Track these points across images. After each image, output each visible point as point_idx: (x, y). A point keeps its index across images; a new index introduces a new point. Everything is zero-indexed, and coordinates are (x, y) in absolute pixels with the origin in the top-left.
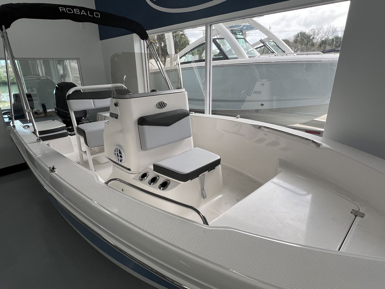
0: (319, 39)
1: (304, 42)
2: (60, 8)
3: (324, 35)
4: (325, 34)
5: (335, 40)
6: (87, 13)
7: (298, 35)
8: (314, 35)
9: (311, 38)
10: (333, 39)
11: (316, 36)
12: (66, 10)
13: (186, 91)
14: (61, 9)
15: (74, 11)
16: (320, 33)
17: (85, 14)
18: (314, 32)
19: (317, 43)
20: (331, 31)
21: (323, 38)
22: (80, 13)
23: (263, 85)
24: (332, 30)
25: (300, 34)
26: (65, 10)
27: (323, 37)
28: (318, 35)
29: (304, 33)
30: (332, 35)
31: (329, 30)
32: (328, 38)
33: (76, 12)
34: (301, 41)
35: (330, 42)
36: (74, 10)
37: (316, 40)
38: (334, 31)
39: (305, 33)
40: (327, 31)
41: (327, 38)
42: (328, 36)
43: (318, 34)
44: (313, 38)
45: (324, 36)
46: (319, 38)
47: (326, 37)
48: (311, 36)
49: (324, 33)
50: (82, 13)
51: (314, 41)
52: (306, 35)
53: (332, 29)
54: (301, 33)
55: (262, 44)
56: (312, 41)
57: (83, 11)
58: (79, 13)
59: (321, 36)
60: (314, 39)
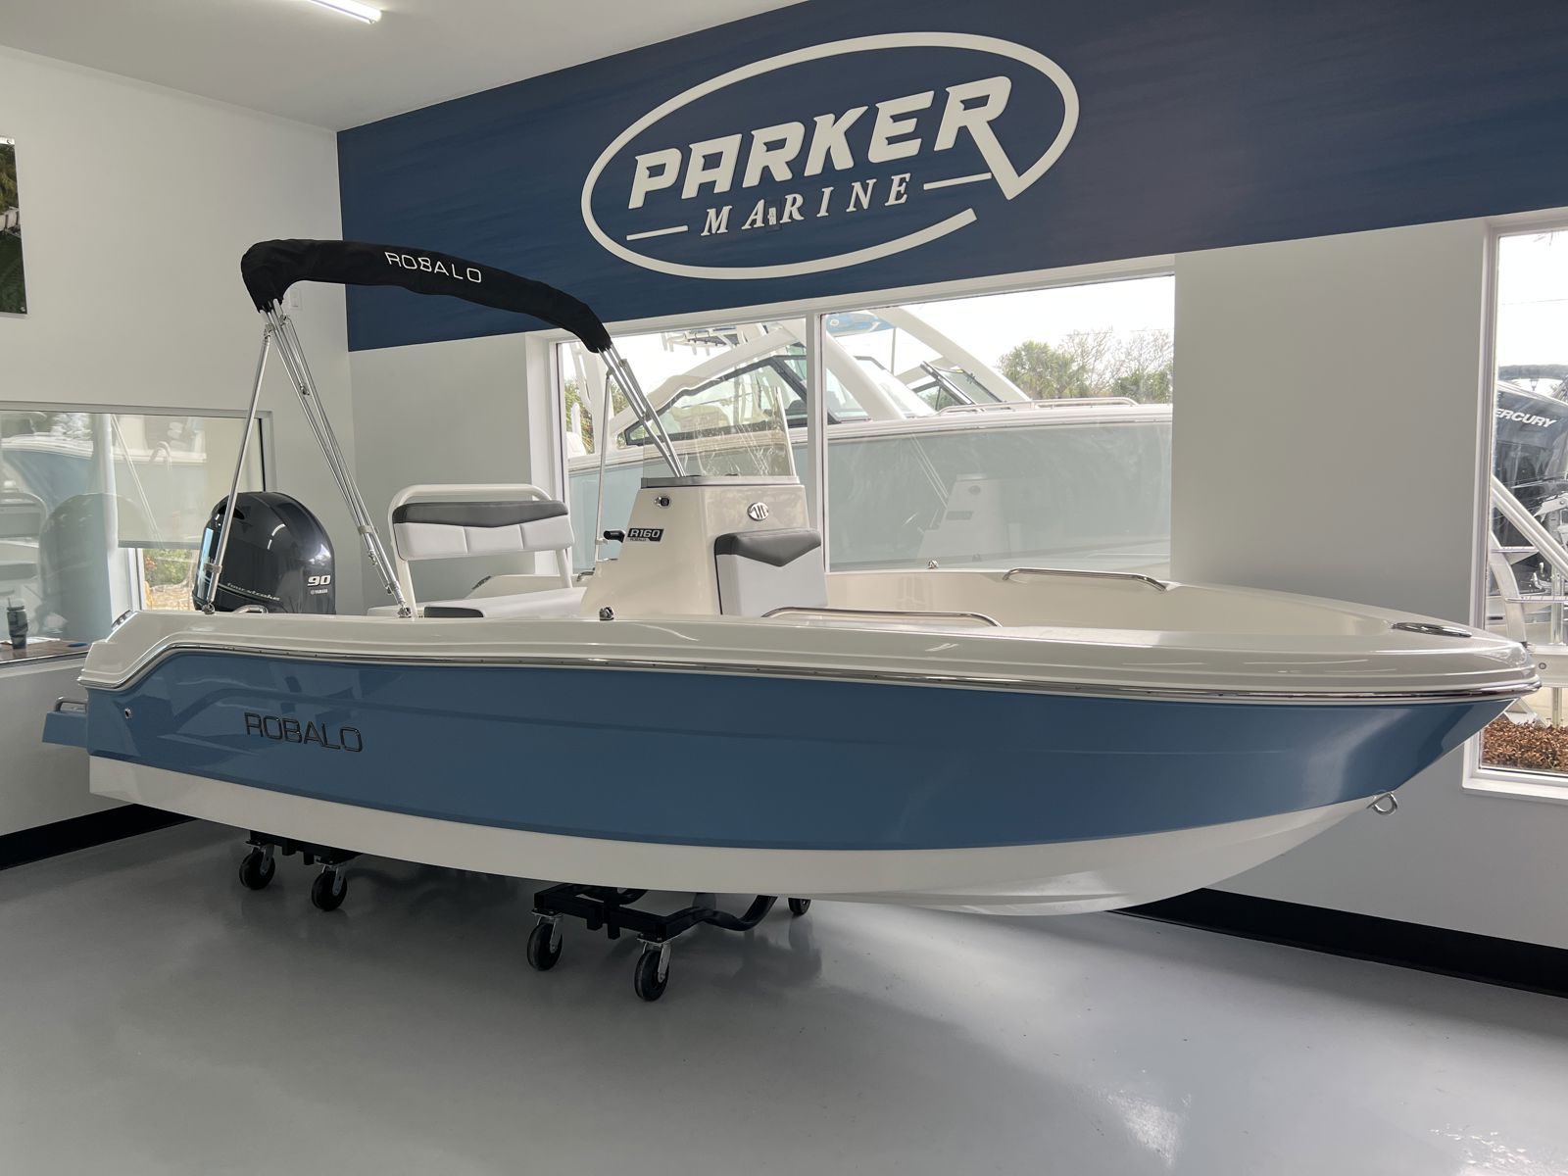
0: (1108, 375)
1: (1048, 384)
2: (387, 254)
3: (1123, 357)
4: (1129, 354)
5: (1169, 377)
6: (449, 270)
7: (1017, 355)
8: (1083, 357)
9: (1074, 367)
10: (1163, 376)
11: (1092, 361)
12: (401, 260)
13: (801, 484)
14: (390, 256)
15: (419, 264)
16: (1108, 350)
17: (445, 271)
18: (1082, 344)
19: (1101, 389)
20: (1148, 344)
21: (1123, 369)
22: (433, 269)
23: (975, 490)
24: (1152, 338)
25: (1023, 353)
26: (398, 260)
27: (1121, 365)
28: (1102, 355)
29: (1044, 349)
30: (1155, 358)
31: (1142, 340)
32: (1143, 370)
33: (425, 266)
34: (1034, 380)
35: (1152, 385)
36: (420, 259)
37: (1095, 376)
38: (1160, 341)
39: (1045, 346)
40: (1134, 342)
41: (1138, 370)
42: (1139, 361)
43: (1099, 355)
44: (1082, 368)
45: (1124, 361)
46: (1106, 368)
47: (1134, 365)
48: (1072, 360)
49: (1124, 350)
50: (436, 270)
51: (1087, 383)
52: (1052, 356)
53: (1153, 335)
54: (1029, 348)
55: (930, 379)
56: (1078, 380)
57: (439, 263)
58: (430, 270)
59: (1113, 361)
60: (1087, 373)
